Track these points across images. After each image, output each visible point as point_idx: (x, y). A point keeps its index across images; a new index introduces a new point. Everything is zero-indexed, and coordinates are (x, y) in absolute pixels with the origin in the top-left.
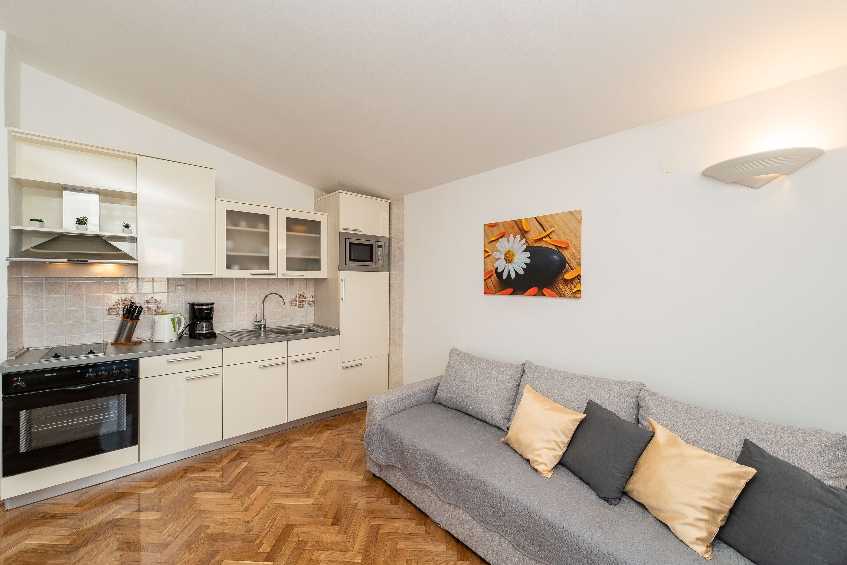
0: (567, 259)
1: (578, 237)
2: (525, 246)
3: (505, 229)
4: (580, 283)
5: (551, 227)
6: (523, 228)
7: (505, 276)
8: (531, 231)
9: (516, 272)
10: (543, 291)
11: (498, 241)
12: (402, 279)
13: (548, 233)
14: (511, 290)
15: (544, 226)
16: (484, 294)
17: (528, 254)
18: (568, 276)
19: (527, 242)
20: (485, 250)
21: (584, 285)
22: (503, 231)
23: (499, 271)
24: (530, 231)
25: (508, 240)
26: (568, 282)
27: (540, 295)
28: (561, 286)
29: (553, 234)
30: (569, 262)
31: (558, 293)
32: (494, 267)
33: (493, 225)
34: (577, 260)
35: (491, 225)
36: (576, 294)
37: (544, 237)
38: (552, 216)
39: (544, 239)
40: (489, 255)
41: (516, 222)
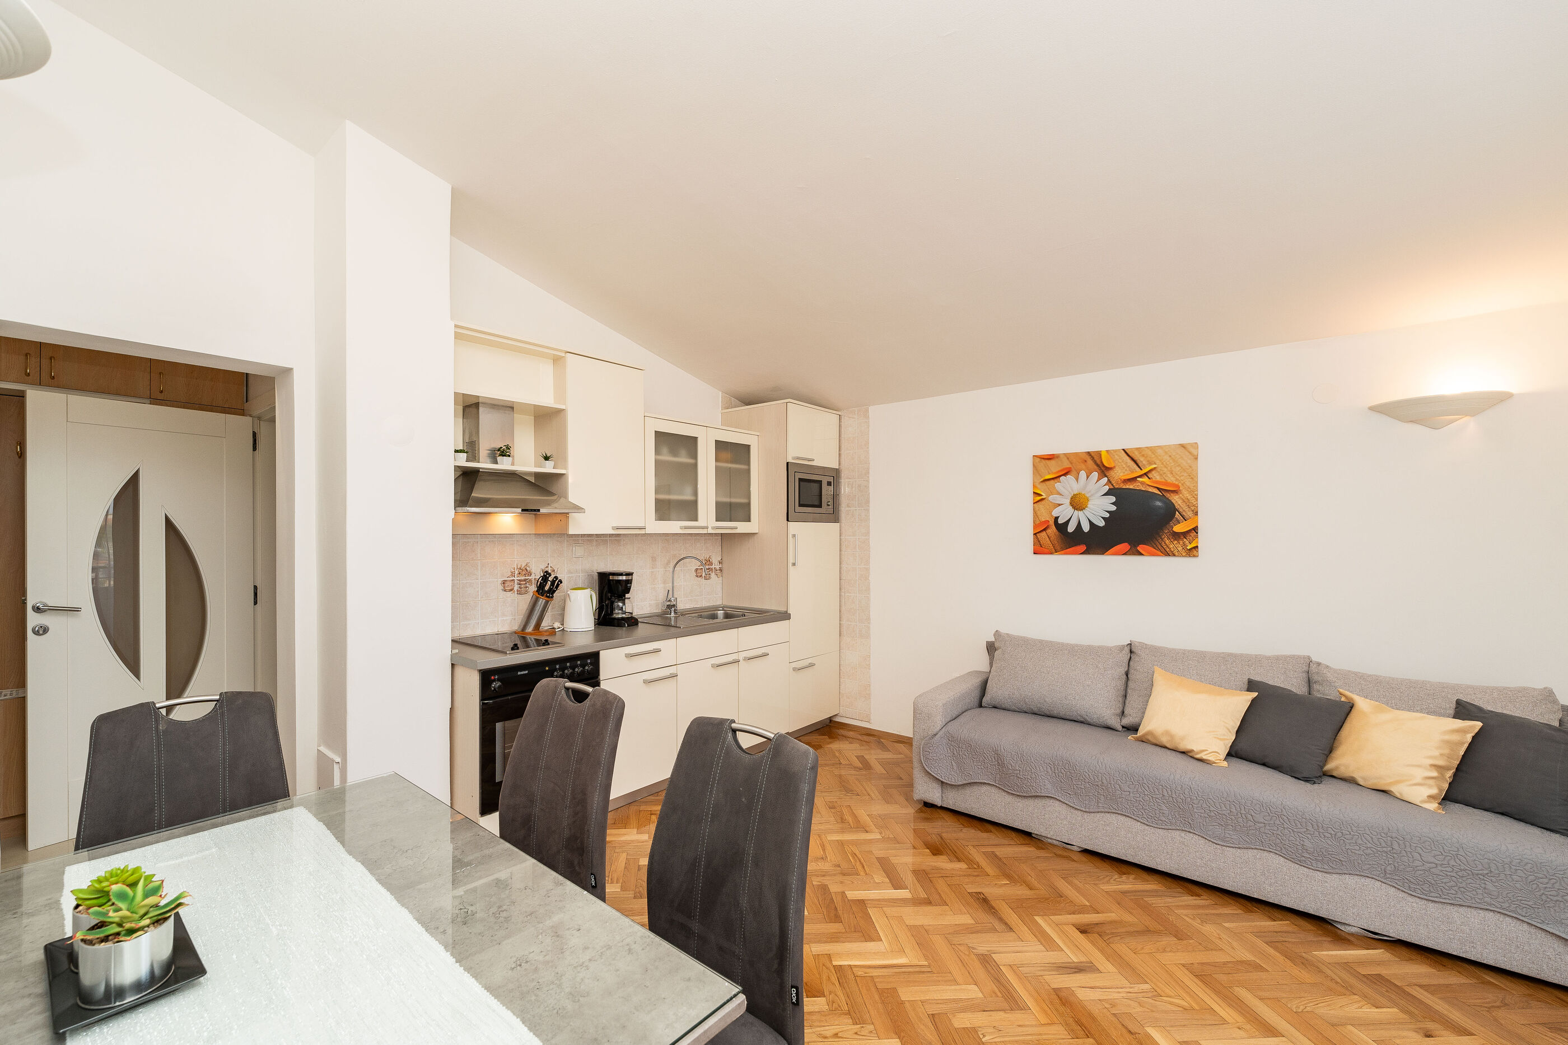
0: (1177, 507)
1: (1194, 478)
2: (1107, 488)
3: (1071, 463)
4: (1197, 537)
5: (1150, 464)
6: (1102, 462)
7: (1071, 528)
8: (1117, 467)
9: (1091, 523)
10: (1138, 548)
11: (1058, 479)
12: (868, 533)
13: (1145, 471)
14: (1083, 548)
15: (1138, 462)
16: (1034, 553)
17: (1113, 499)
18: (1178, 528)
19: (1111, 482)
20: (1034, 492)
21: (1203, 540)
22: (1068, 466)
23: (1061, 521)
24: (1114, 467)
25: (1077, 480)
26: (1177, 536)
27: (1133, 554)
28: (1167, 542)
29: (1153, 472)
30: (1181, 510)
31: (1163, 551)
32: (1052, 516)
33: (1048, 457)
34: (1193, 508)
35: (1045, 457)
36: (1193, 552)
37: (1140, 477)
38: (1152, 449)
39: (1138, 479)
40: (1042, 500)
41: (1090, 455)
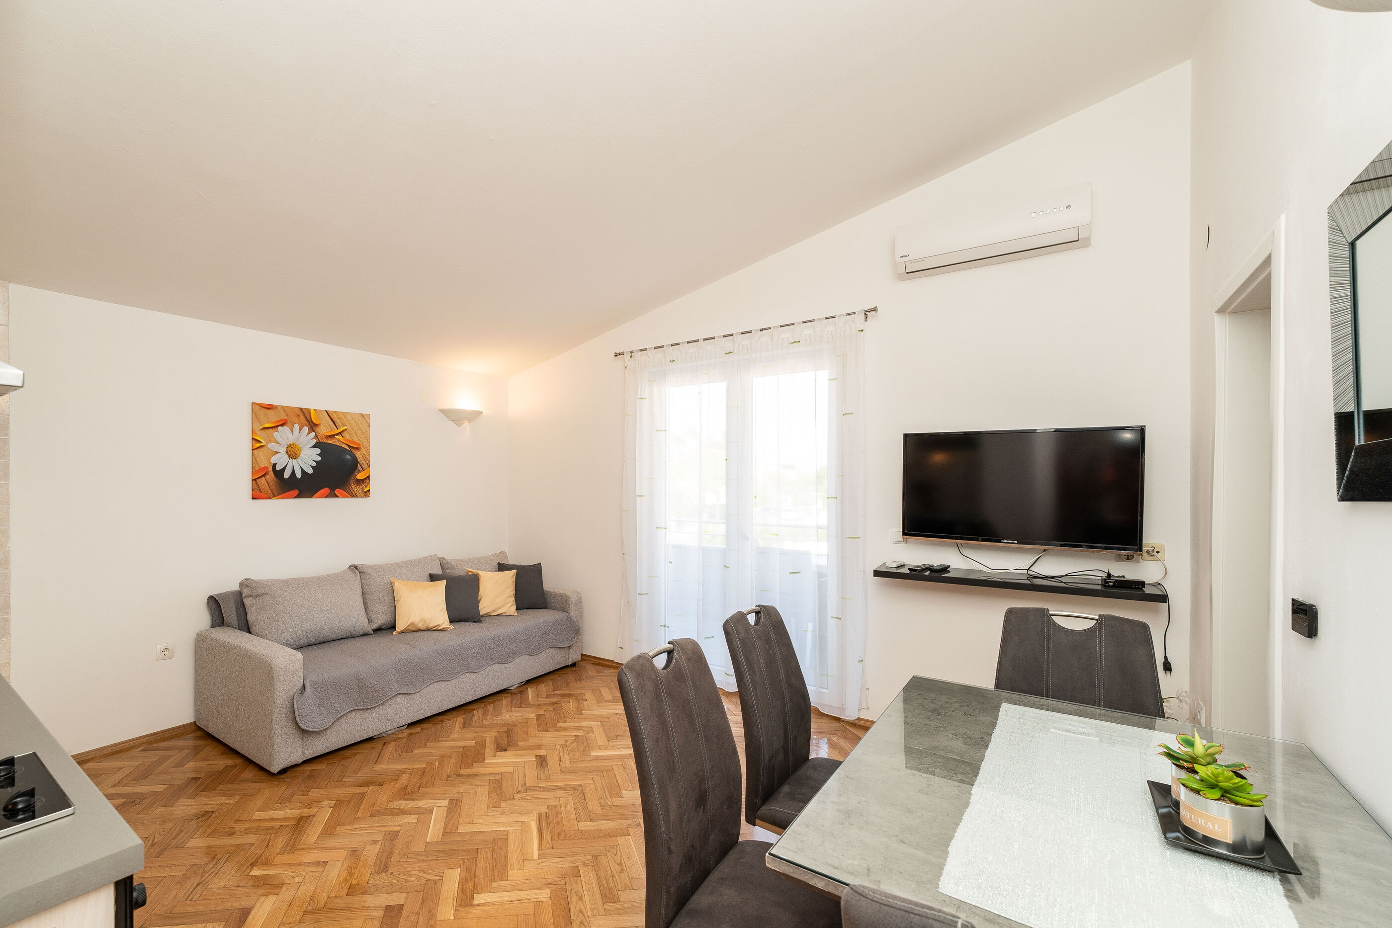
1: (367, 439)
2: (314, 441)
3: (287, 416)
4: (369, 483)
5: (343, 425)
6: (311, 419)
7: (287, 475)
8: (321, 425)
9: (302, 469)
10: (336, 492)
11: (276, 428)
13: (340, 430)
14: (296, 492)
15: (336, 422)
16: (252, 498)
17: (319, 451)
18: (360, 476)
19: (317, 437)
20: (253, 439)
21: (374, 486)
22: (285, 418)
23: (278, 468)
24: (320, 424)
25: (292, 431)
26: (360, 482)
27: (332, 497)
28: (352, 486)
30: (360, 463)
31: (350, 493)
32: (270, 463)
33: (269, 407)
34: (367, 461)
35: (263, 406)
36: (366, 494)
37: (337, 434)
38: (344, 413)
39: (336, 436)
40: (262, 446)
41: (302, 411)
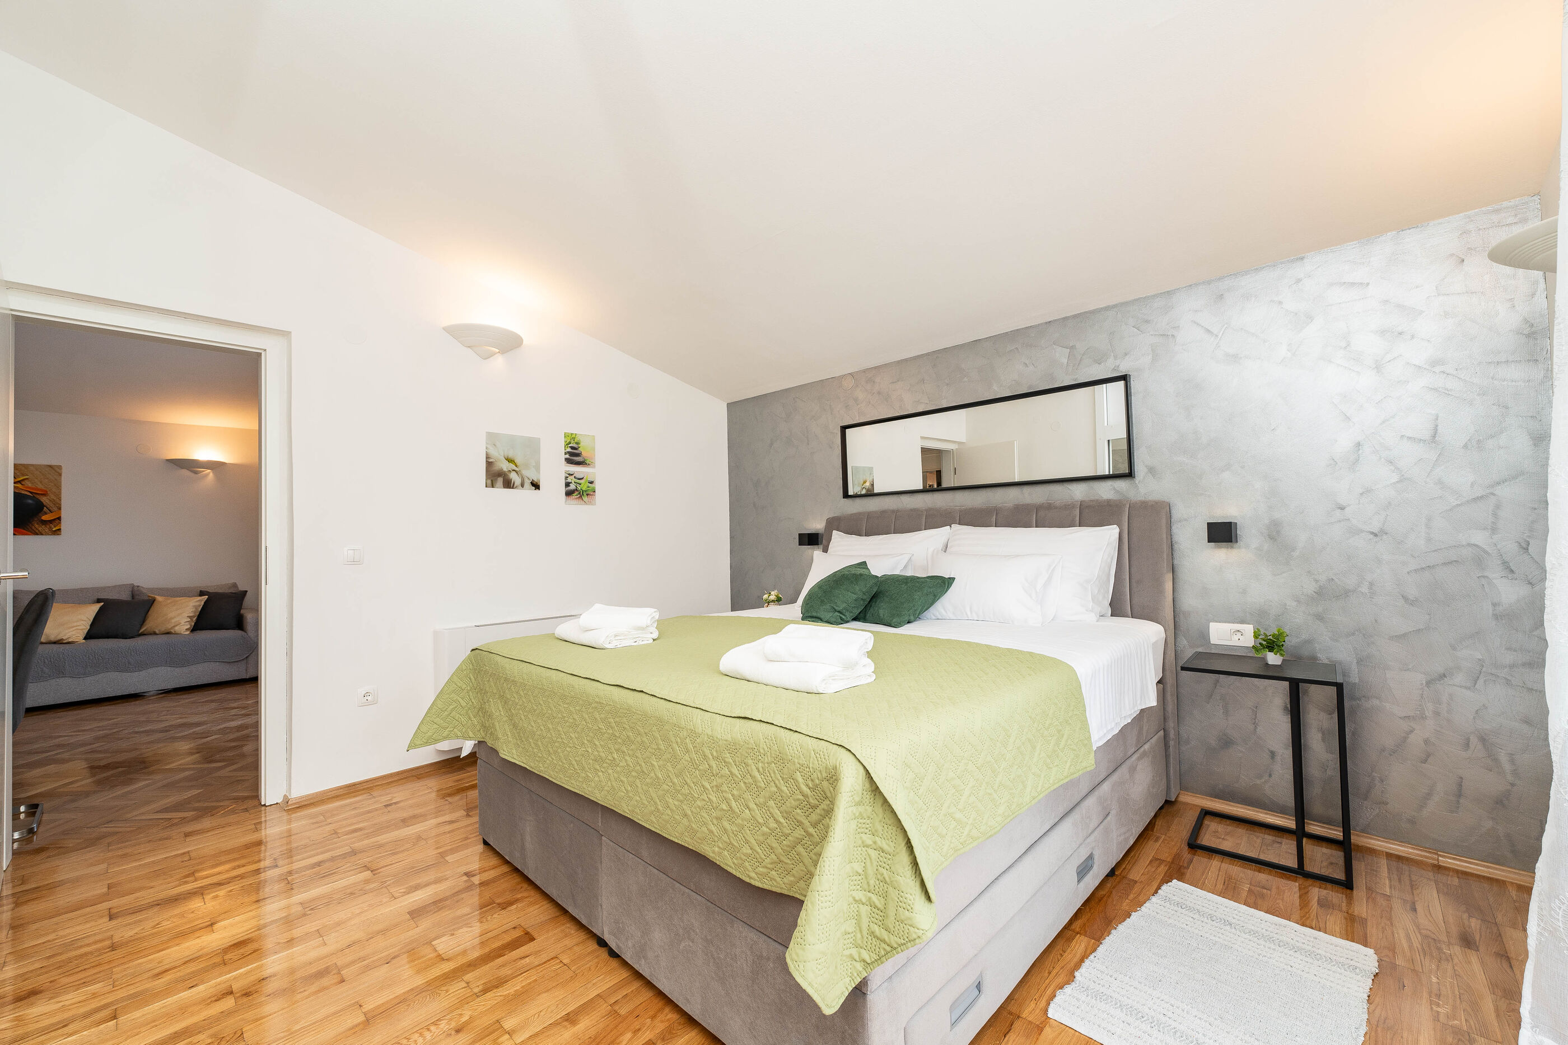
0: (45, 504)
1: (59, 487)
4: (60, 523)
5: (23, 475)
13: (20, 479)
18: (48, 518)
21: (64, 525)
26: (48, 523)
28: (37, 526)
29: (24, 481)
30: (48, 506)
31: (33, 531)
34: (57, 505)
